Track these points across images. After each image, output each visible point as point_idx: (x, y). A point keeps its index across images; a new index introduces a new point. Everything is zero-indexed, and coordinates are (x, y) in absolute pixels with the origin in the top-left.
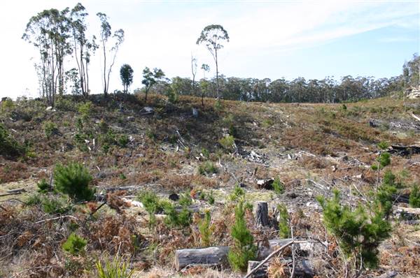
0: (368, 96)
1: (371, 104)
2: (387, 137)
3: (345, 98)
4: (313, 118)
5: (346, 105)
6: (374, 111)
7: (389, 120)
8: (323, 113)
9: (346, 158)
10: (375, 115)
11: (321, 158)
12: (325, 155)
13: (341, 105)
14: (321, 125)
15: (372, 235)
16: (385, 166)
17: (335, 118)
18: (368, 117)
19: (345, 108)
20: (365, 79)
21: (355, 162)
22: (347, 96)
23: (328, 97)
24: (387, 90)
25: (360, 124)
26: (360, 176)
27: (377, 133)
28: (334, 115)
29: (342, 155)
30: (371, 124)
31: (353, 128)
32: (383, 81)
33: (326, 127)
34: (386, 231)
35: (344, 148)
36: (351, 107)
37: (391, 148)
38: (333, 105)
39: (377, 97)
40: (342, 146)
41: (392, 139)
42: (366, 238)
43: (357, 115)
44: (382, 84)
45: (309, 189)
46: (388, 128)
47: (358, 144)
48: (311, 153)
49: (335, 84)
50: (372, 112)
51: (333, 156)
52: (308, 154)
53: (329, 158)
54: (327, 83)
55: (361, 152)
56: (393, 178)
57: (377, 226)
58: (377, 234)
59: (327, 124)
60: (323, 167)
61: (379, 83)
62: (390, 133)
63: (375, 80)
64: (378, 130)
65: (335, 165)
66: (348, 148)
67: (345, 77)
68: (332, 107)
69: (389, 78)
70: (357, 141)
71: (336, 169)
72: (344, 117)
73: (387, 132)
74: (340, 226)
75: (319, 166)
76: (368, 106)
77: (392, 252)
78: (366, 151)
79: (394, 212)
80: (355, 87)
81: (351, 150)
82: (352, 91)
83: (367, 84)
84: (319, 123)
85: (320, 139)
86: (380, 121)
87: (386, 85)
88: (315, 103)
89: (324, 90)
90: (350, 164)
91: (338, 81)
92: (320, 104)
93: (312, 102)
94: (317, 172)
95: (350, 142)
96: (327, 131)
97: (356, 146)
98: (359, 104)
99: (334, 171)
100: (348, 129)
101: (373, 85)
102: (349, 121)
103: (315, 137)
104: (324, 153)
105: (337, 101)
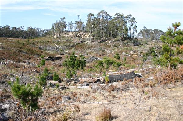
0: (39, 36)
1: (40, 39)
2: (46, 53)
3: (29, 37)
4: (14, 45)
5: (29, 40)
6: (41, 43)
7: (47, 46)
8: (19, 43)
9: (29, 63)
10: (41, 44)
11: (18, 63)
12: (19, 62)
13: (27, 40)
14: (18, 48)
15: (34, 96)
16: (43, 65)
17: (24, 45)
18: (39, 45)
19: (29, 41)
20: (37, 29)
21: (33, 64)
22: (30, 36)
23: (21, 35)
24: (46, 34)
25: (35, 48)
26: (35, 70)
27: (42, 52)
28: (24, 44)
29: (27, 61)
30: (40, 48)
31: (32, 50)
32: (45, 30)
33: (20, 49)
34: (40, 93)
35: (28, 58)
36: (31, 40)
37: (47, 58)
38: (23, 39)
39: (42, 37)
40: (27, 57)
41: (48, 54)
42: (32, 97)
43: (34, 44)
44: (44, 32)
45: (11, 78)
46: (46, 50)
47: (34, 56)
48: (13, 61)
49: (24, 30)
50: (40, 43)
51: (23, 62)
52: (12, 62)
53: (21, 63)
54: (21, 29)
55: (36, 60)
56: (47, 70)
57: (36, 91)
58: (36, 95)
59: (20, 48)
60: (19, 67)
61: (43, 31)
62: (47, 52)
63: (42, 29)
64: (42, 51)
65: (24, 66)
66: (30, 58)
67: (29, 27)
68: (23, 40)
69: (47, 29)
70: (34, 55)
71: (25, 68)
72: (28, 45)
73: (46, 51)
74: (20, 94)
75: (17, 67)
76: (38, 41)
77: (45, 101)
78: (38, 59)
79: (47, 84)
80: (33, 32)
81: (31, 59)
82: (32, 34)
83: (38, 31)
84: (17, 47)
85: (17, 55)
86: (43, 47)
87: (46, 32)
88: (15, 38)
89: (19, 32)
90: (31, 65)
91: (26, 29)
92: (18, 39)
93: (13, 38)
94: (16, 70)
95: (31, 56)
96: (21, 51)
97: (34, 57)
98: (35, 39)
99: (24, 69)
100: (30, 50)
101: (40, 31)
102: (30, 47)
103: (15, 54)
104: (19, 61)
105: (25, 38)
